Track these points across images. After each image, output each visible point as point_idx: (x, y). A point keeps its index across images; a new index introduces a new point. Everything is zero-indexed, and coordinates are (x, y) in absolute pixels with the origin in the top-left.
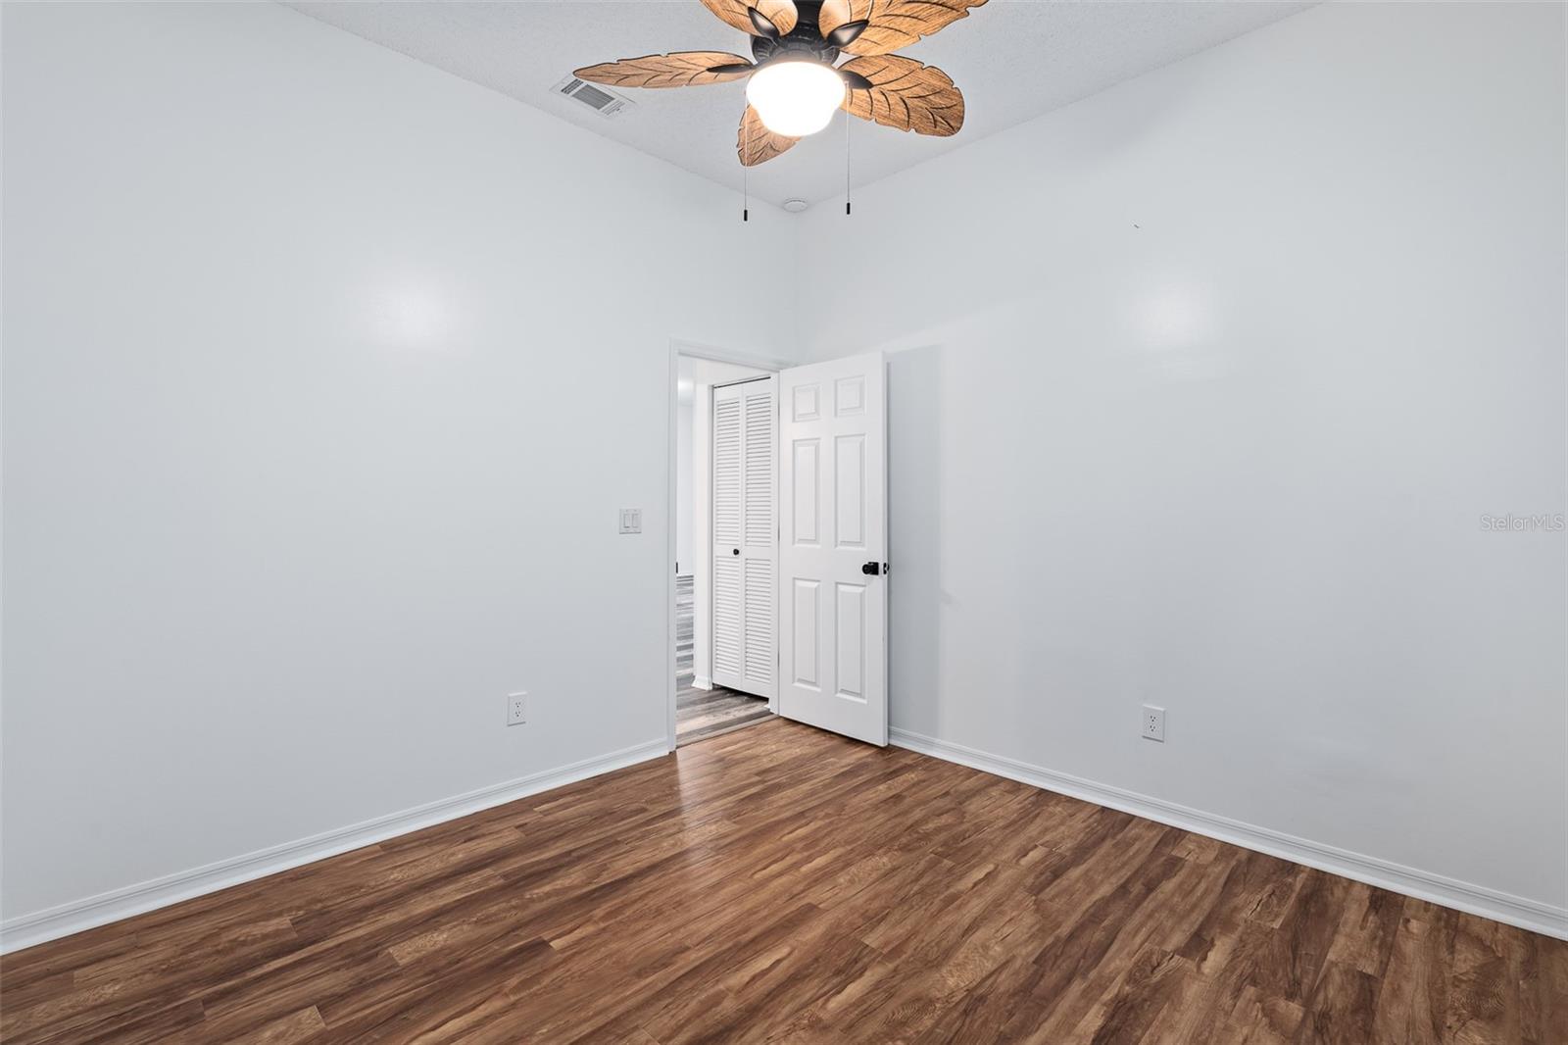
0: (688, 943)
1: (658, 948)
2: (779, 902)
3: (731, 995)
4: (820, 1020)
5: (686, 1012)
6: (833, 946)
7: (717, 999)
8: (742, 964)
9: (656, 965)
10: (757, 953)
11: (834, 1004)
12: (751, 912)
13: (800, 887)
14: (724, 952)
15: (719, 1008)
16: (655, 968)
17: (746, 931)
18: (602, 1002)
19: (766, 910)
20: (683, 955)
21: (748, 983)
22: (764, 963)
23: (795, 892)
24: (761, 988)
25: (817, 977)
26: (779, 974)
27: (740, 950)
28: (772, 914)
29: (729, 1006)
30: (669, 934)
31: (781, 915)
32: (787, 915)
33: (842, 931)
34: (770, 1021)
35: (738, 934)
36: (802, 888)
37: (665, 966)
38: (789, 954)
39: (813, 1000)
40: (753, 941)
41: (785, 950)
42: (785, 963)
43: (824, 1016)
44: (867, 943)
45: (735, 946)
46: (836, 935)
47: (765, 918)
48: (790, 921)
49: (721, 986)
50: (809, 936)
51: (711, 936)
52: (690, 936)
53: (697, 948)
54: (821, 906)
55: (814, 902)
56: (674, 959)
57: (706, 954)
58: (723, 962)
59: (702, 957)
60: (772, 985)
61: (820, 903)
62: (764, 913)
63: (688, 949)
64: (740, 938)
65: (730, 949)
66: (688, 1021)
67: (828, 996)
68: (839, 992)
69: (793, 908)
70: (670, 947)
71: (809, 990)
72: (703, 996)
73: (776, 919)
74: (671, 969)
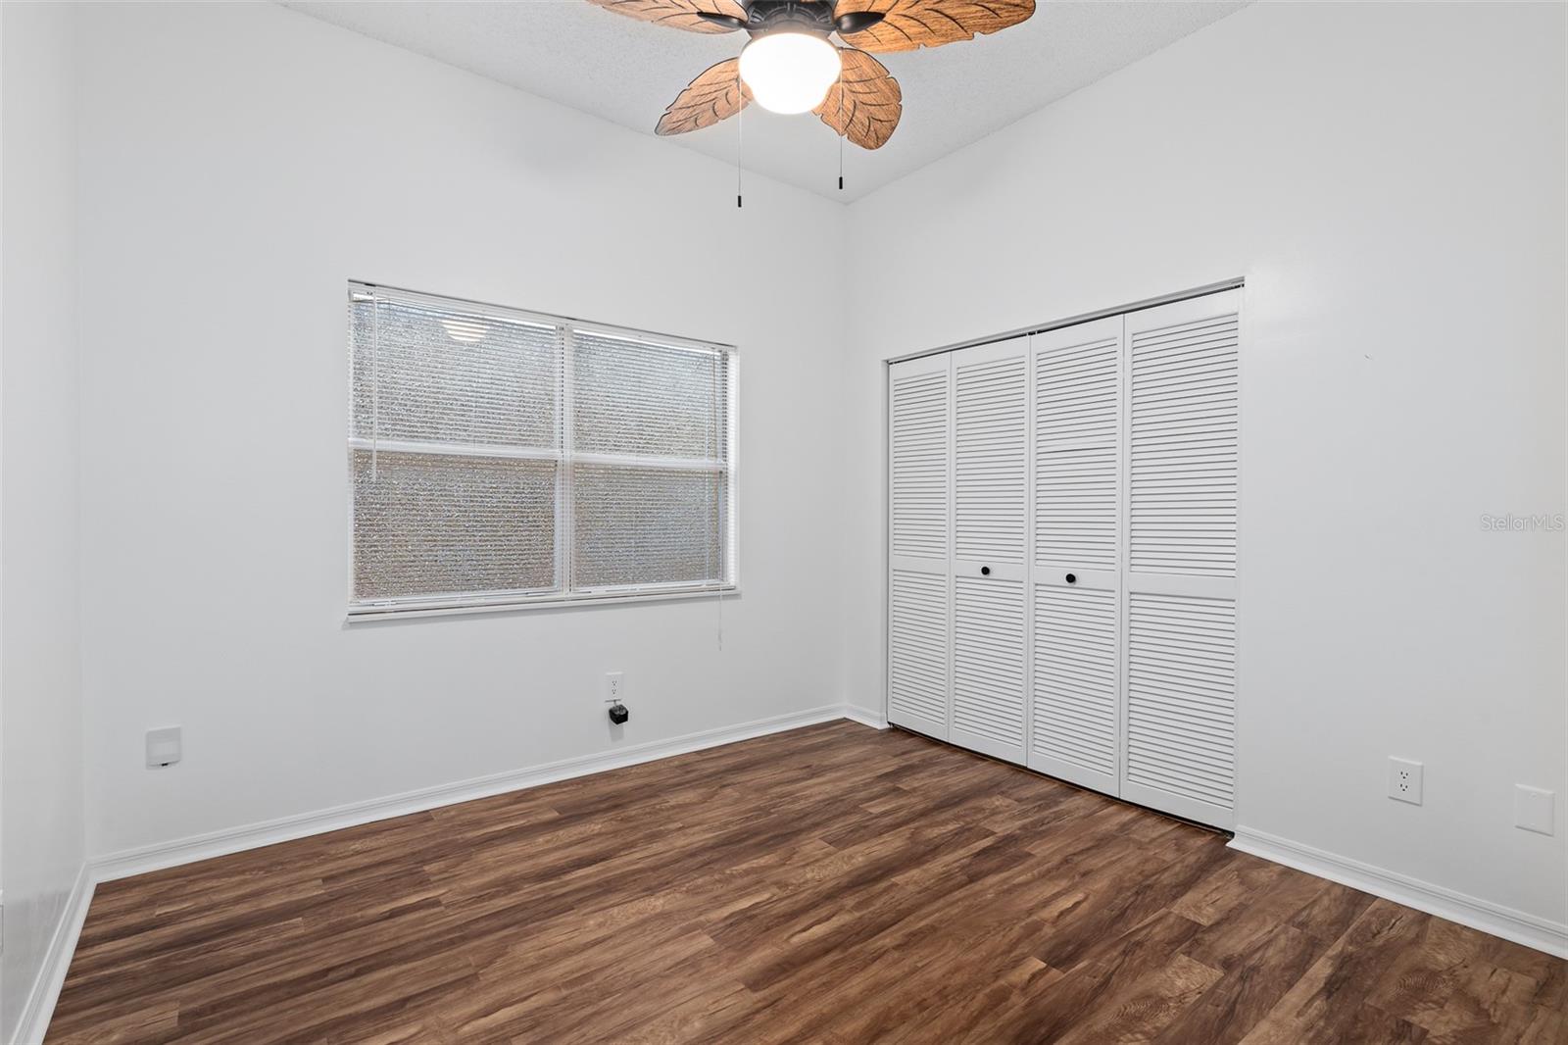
0: (896, 955)
1: (926, 951)
2: (793, 998)
3: (847, 908)
4: (780, 888)
5: (883, 899)
6: (746, 940)
7: (858, 906)
8: (838, 931)
9: (922, 935)
10: (824, 939)
11: (766, 896)
12: (828, 986)
13: (759, 1018)
14: (856, 943)
15: (857, 900)
16: (922, 932)
17: (834, 964)
18: (955, 911)
19: (809, 988)
20: (897, 943)
21: (834, 915)
22: (818, 931)
23: (768, 1011)
24: (824, 911)
25: (772, 915)
26: (805, 921)
27: (840, 944)
28: (804, 980)
29: (850, 901)
30: (919, 965)
31: (793, 979)
32: (785, 979)
33: (731, 954)
34: (817, 890)
35: (843, 960)
36: (758, 1016)
37: (913, 934)
38: (792, 935)
39: (781, 900)
40: (827, 951)
41: (795, 940)
42: (798, 928)
43: (775, 890)
44: (711, 940)
45: (846, 949)
46: (740, 950)
47: (812, 977)
48: (785, 971)
49: (857, 914)
50: (768, 952)
51: (874, 960)
52: (896, 962)
53: (885, 949)
54: (742, 986)
55: (748, 992)
56: (906, 939)
57: (876, 941)
58: (858, 934)
59: (880, 939)
60: (813, 913)
61: (742, 990)
62: (812, 984)
63: (897, 947)
64: (841, 956)
65: (852, 945)
66: (881, 894)
67: (768, 902)
68: (757, 903)
69: (777, 987)
70: (914, 952)
71: (782, 907)
72: (872, 909)
73: (800, 975)
74: (906, 931)
